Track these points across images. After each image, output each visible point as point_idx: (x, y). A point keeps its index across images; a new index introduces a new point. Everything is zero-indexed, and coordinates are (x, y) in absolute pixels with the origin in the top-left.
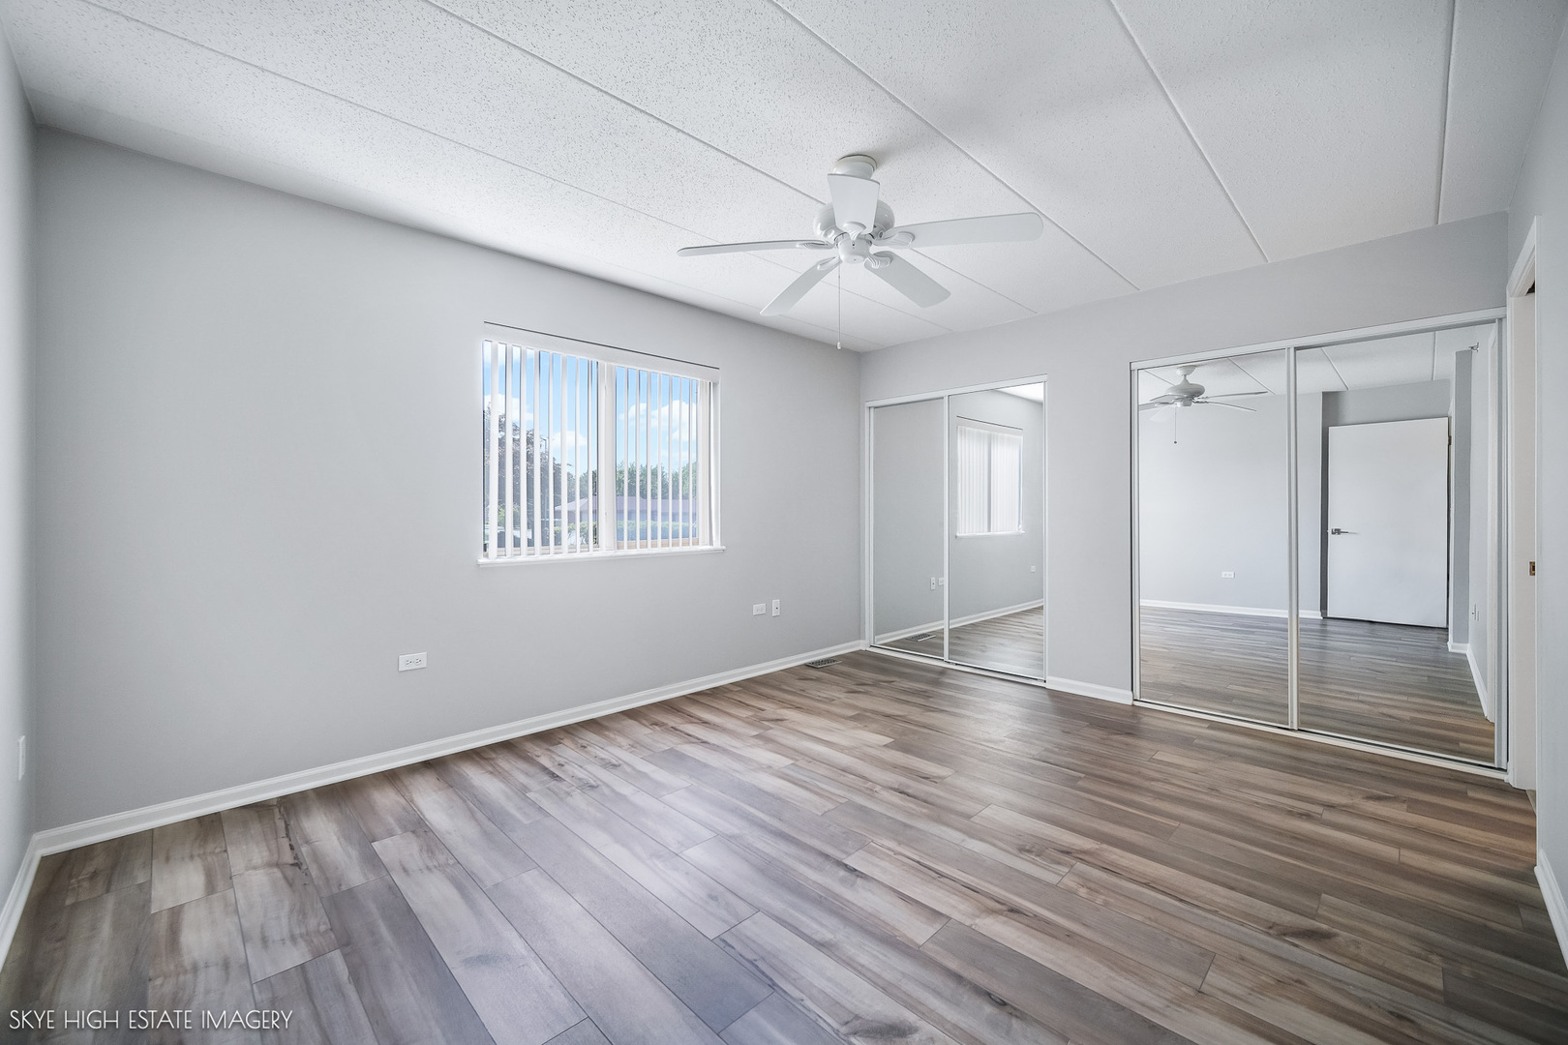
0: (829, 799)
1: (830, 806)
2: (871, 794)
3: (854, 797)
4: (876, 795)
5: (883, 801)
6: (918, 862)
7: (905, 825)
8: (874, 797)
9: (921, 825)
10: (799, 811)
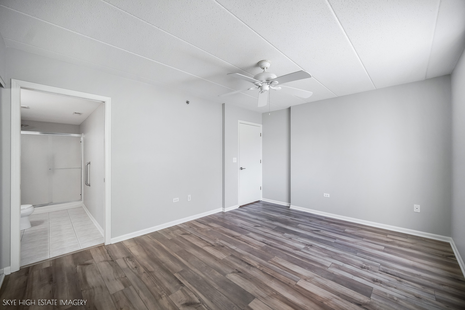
0: (274, 262)
1: (273, 259)
2: (261, 264)
3: (266, 263)
4: (259, 264)
5: (256, 261)
6: (249, 244)
7: (250, 253)
8: (259, 263)
9: (246, 253)
10: (283, 258)
